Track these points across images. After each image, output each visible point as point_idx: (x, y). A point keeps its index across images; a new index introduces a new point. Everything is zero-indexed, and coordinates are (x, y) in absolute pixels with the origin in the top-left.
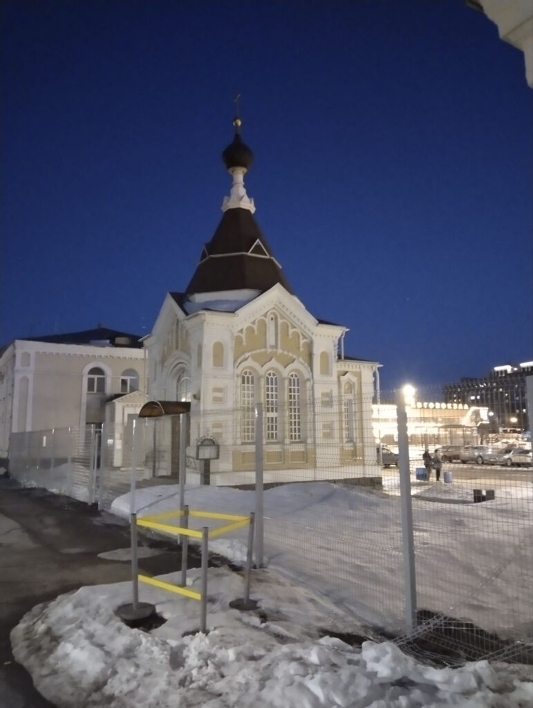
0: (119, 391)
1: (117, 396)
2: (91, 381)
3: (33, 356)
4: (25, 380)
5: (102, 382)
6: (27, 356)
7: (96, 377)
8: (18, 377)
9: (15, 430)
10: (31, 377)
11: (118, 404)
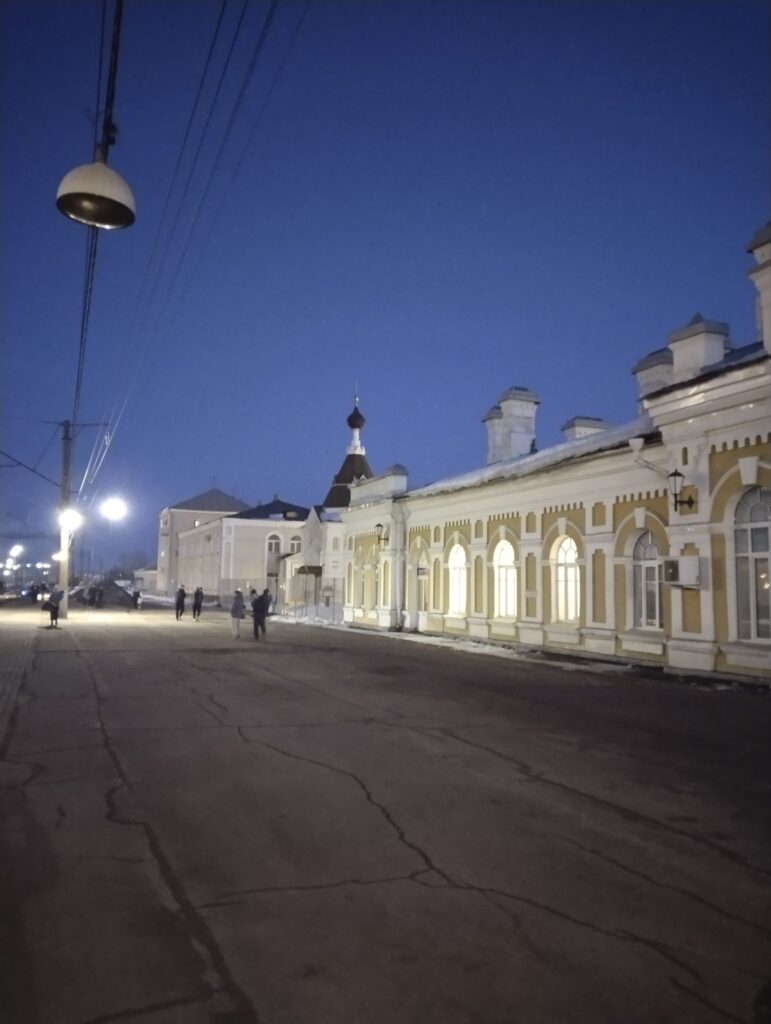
0: (289, 551)
1: (288, 555)
2: (270, 545)
3: (233, 528)
4: (229, 543)
5: (278, 545)
6: (229, 528)
7: (273, 541)
8: (224, 542)
9: (223, 577)
10: (232, 542)
11: (288, 561)
